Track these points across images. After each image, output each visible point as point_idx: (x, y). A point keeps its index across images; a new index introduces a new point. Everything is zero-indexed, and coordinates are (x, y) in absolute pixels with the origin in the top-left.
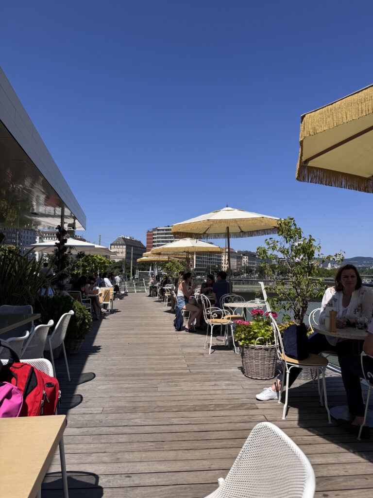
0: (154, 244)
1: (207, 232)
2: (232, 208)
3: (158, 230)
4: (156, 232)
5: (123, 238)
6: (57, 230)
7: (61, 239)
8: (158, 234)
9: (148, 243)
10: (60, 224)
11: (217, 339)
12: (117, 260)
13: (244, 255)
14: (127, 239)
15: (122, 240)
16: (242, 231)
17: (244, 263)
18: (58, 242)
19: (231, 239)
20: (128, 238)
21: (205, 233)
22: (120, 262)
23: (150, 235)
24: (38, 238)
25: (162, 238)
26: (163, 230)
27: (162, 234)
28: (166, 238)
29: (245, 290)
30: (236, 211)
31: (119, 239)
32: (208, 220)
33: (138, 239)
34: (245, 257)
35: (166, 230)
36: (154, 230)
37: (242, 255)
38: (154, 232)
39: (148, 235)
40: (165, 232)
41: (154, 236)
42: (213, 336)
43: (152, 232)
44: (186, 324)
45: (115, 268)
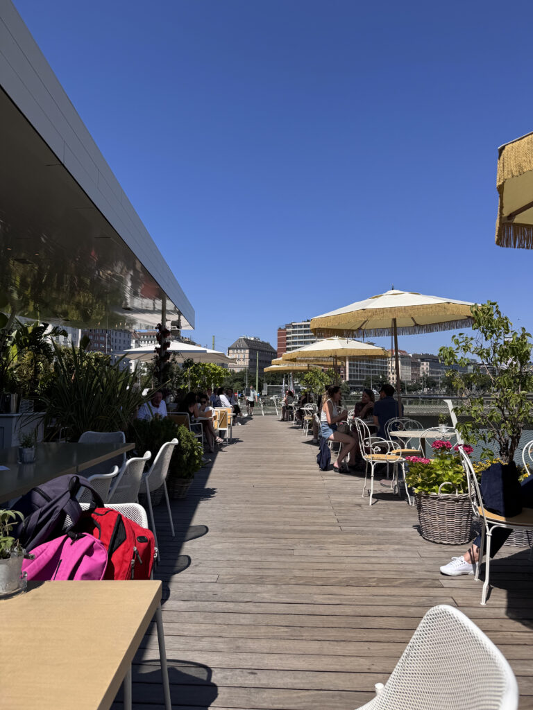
0: (287, 346)
1: (363, 328)
2: (400, 290)
3: (294, 327)
4: (291, 330)
5: (244, 339)
6: (158, 330)
7: (163, 343)
8: (293, 332)
9: (279, 345)
10: (160, 322)
11: (381, 484)
12: (237, 370)
13: (423, 360)
14: (250, 340)
15: (243, 341)
16: (417, 325)
17: (424, 373)
18: (159, 346)
19: (399, 337)
20: (252, 339)
21: (359, 329)
22: (242, 373)
23: (282, 333)
24: (134, 341)
25: (300, 337)
26: (300, 326)
27: (299, 332)
28: (305, 337)
29: (425, 412)
30: (407, 294)
31: (240, 340)
32: (364, 310)
33: (266, 341)
34: (425, 363)
35: (305, 326)
36: (288, 326)
37: (419, 360)
38: (288, 330)
39: (279, 334)
40: (303, 329)
41: (288, 336)
42: (374, 479)
43: (285, 329)
44: (334, 461)
45: (235, 380)
